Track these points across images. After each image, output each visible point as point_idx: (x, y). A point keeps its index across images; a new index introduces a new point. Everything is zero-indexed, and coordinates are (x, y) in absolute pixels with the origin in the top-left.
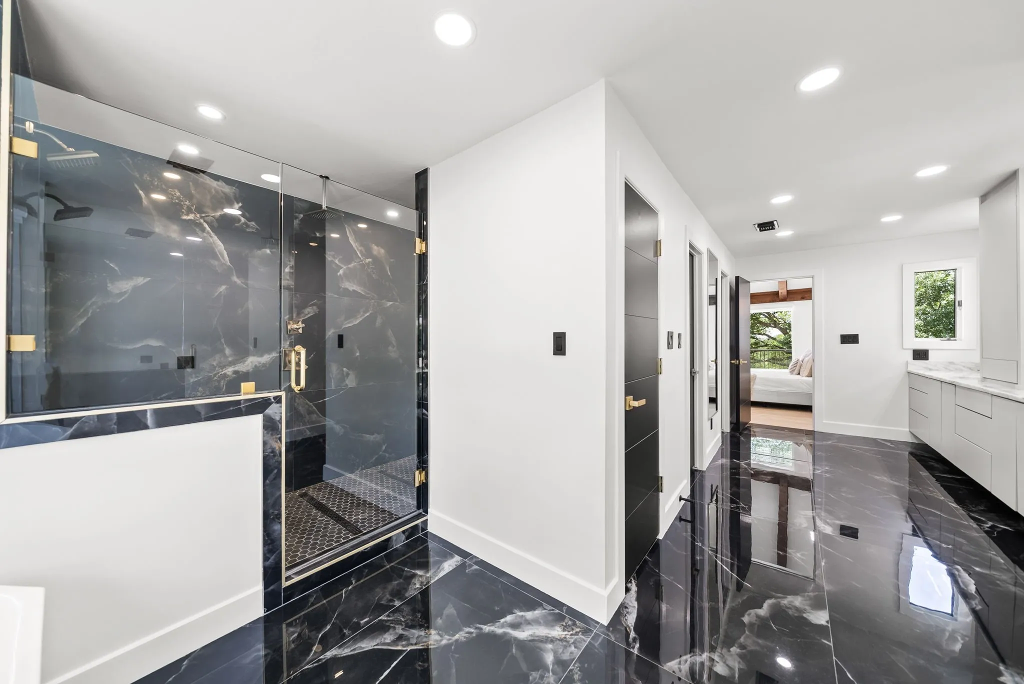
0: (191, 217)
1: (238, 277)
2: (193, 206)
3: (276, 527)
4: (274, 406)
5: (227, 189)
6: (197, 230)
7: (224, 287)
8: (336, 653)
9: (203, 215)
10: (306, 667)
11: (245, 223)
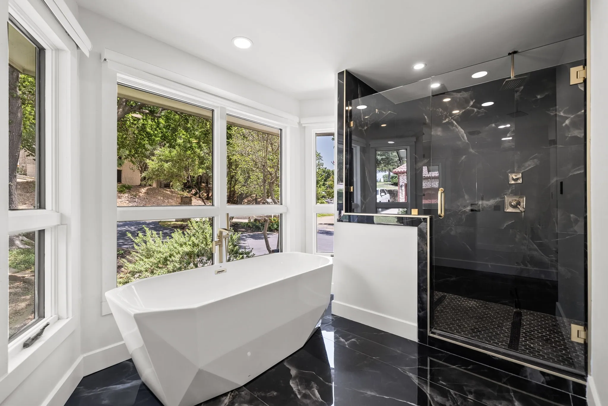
0: (447, 120)
1: (473, 149)
2: (448, 114)
3: (425, 296)
4: (423, 223)
5: (466, 95)
6: (450, 126)
7: (464, 157)
8: (413, 377)
9: (453, 117)
10: (399, 369)
11: (477, 112)
